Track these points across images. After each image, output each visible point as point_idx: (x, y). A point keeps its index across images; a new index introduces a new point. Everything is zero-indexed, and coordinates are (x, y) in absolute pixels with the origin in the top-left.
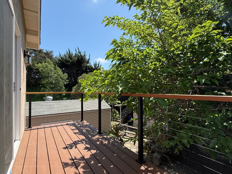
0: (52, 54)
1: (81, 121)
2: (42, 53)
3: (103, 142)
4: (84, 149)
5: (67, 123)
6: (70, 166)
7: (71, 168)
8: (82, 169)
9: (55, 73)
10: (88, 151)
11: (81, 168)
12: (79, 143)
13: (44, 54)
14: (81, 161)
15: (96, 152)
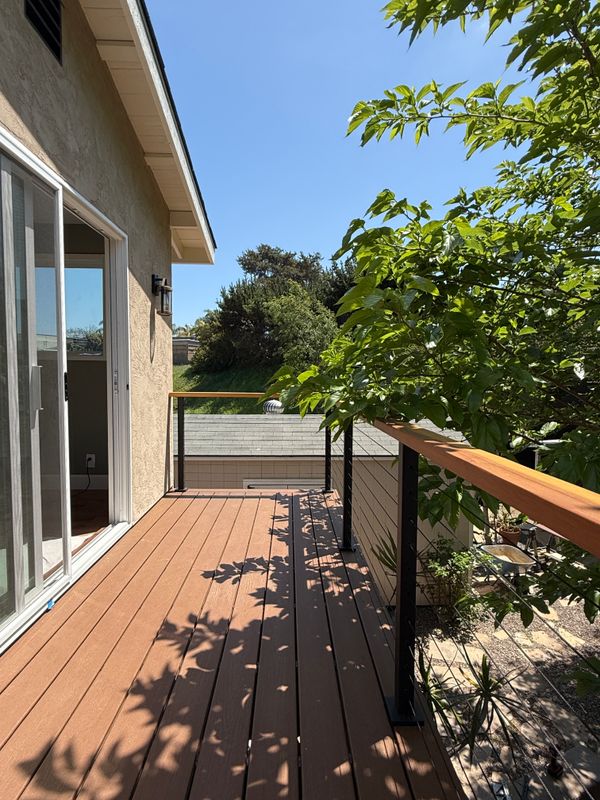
0: (318, 264)
1: (324, 493)
2: (291, 265)
3: (328, 587)
4: (252, 595)
5: (277, 491)
6: (172, 639)
7: (171, 645)
8: (194, 660)
9: (314, 327)
10: (259, 604)
11: (194, 657)
12: (259, 567)
13: (297, 267)
14: (210, 634)
15: (278, 615)
